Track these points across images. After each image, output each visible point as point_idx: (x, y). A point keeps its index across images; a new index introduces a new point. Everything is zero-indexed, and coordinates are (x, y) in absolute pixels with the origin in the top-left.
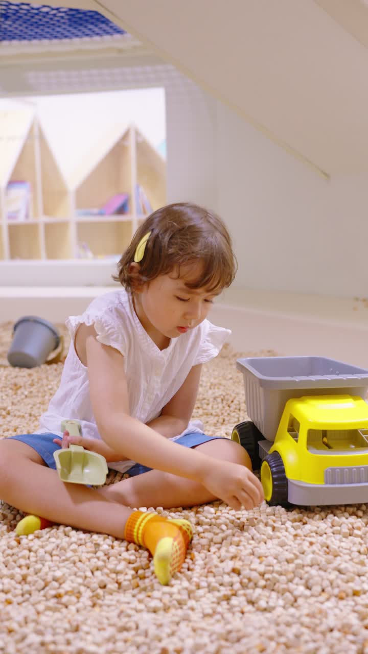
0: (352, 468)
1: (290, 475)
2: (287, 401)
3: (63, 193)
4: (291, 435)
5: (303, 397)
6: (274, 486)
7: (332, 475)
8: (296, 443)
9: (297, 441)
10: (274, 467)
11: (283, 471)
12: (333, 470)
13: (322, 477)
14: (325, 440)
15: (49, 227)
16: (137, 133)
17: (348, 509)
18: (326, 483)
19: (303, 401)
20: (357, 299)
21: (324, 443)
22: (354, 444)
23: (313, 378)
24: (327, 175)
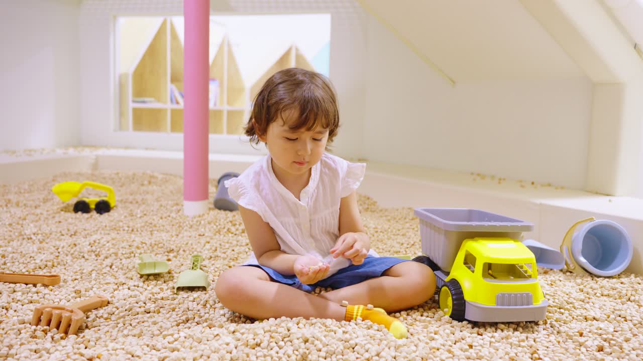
0: (511, 294)
1: (467, 297)
2: (463, 240)
3: (241, 90)
4: (467, 267)
5: (476, 238)
6: (453, 305)
7: (502, 299)
8: (472, 273)
9: (473, 272)
10: (453, 290)
11: (462, 293)
12: (503, 295)
13: (494, 300)
14: (490, 272)
15: (231, 113)
16: (297, 50)
17: (511, 325)
18: (498, 305)
19: (476, 241)
20: (472, 174)
21: (489, 274)
22: (513, 276)
23: (474, 223)
24: (454, 82)
